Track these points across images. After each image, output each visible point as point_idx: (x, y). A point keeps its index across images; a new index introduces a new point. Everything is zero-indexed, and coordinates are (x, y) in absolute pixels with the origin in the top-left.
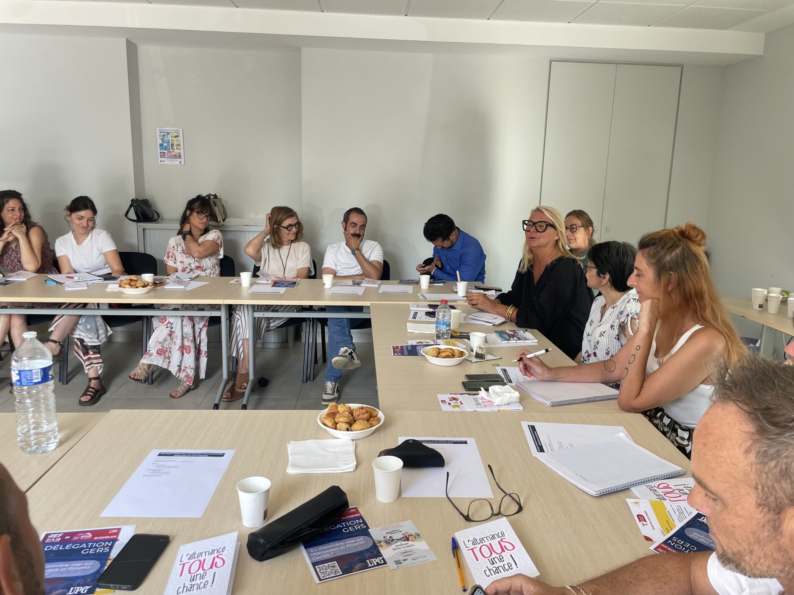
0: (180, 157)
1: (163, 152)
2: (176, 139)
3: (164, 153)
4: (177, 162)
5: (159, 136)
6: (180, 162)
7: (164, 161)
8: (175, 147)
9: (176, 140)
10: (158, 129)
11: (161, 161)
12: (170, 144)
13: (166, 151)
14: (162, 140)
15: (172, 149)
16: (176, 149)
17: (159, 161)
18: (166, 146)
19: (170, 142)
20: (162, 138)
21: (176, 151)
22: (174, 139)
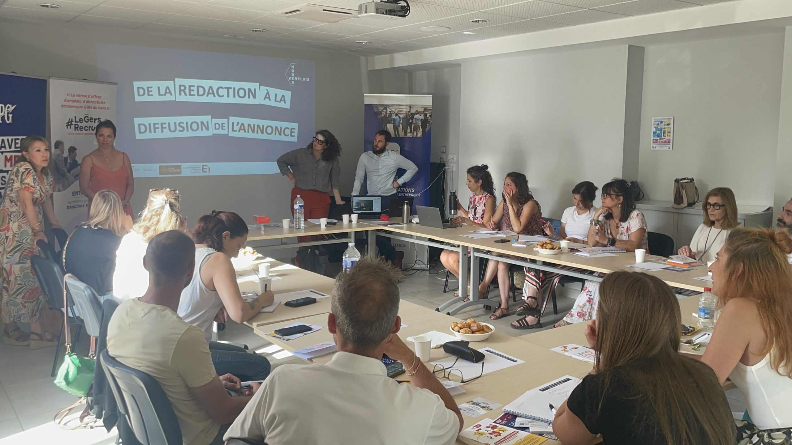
0: (669, 143)
1: (655, 139)
2: (668, 126)
3: (657, 140)
4: (666, 147)
5: (654, 125)
6: (669, 148)
7: (655, 147)
8: (666, 134)
9: (668, 128)
10: (653, 118)
11: (653, 147)
12: (663, 131)
13: (658, 138)
14: (656, 128)
15: (664, 136)
16: (666, 135)
17: (652, 147)
18: (659, 134)
19: (663, 129)
20: (656, 126)
21: (667, 138)
22: (667, 127)
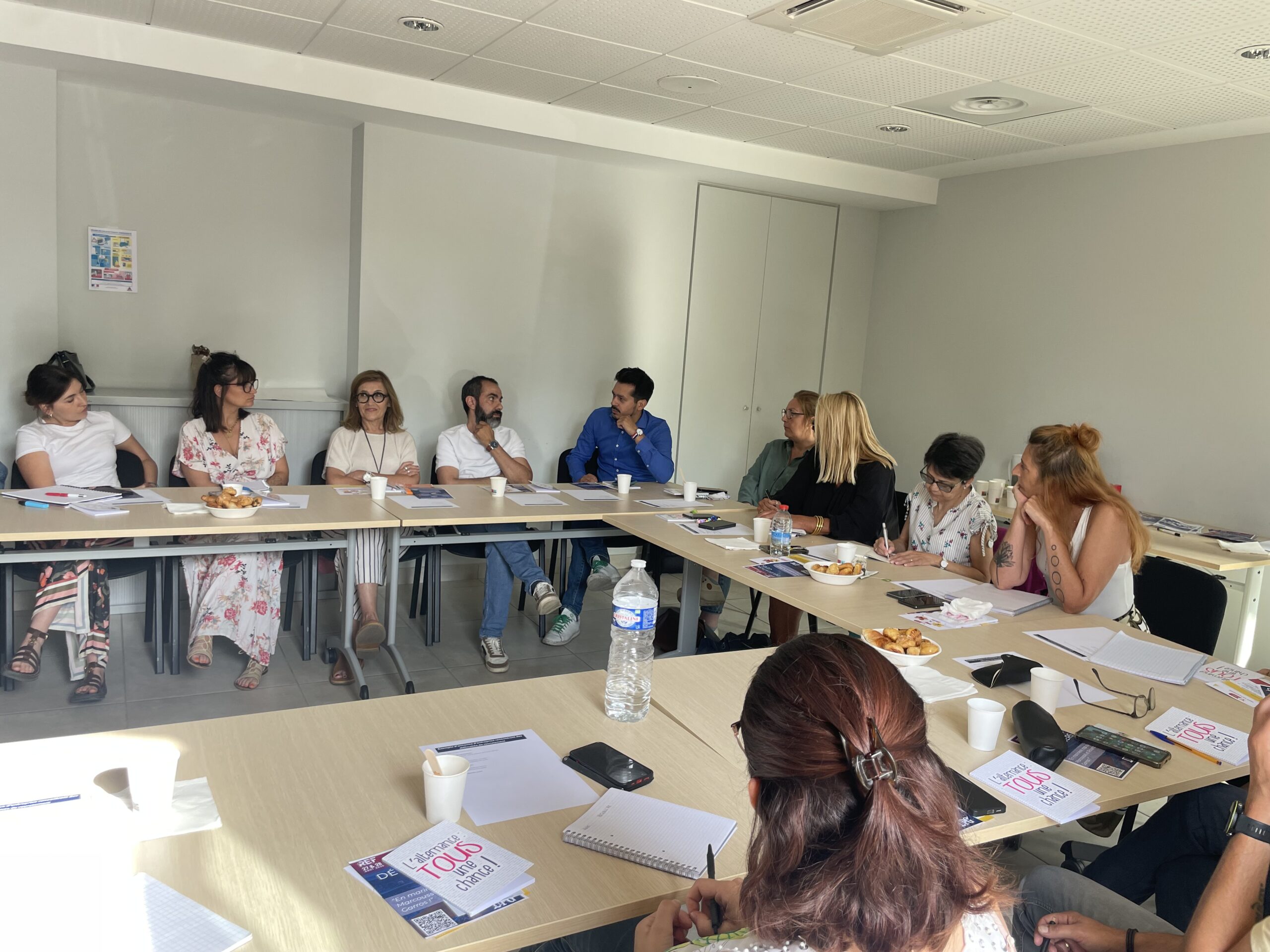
0: (129, 279)
1: (97, 270)
2: (124, 248)
3: (99, 272)
4: (122, 288)
5: (92, 241)
6: (129, 289)
7: (98, 286)
8: (120, 263)
10: (90, 228)
11: (93, 285)
12: (112, 256)
13: (103, 269)
14: (97, 248)
15: (114, 264)
17: (90, 285)
18: (103, 260)
19: (112, 253)
20: (96, 244)
21: (122, 269)
22: (120, 248)
